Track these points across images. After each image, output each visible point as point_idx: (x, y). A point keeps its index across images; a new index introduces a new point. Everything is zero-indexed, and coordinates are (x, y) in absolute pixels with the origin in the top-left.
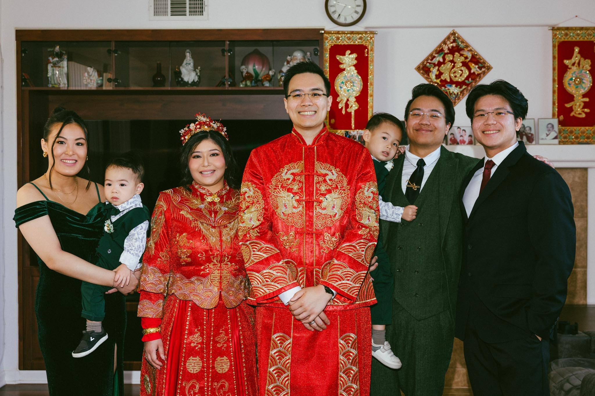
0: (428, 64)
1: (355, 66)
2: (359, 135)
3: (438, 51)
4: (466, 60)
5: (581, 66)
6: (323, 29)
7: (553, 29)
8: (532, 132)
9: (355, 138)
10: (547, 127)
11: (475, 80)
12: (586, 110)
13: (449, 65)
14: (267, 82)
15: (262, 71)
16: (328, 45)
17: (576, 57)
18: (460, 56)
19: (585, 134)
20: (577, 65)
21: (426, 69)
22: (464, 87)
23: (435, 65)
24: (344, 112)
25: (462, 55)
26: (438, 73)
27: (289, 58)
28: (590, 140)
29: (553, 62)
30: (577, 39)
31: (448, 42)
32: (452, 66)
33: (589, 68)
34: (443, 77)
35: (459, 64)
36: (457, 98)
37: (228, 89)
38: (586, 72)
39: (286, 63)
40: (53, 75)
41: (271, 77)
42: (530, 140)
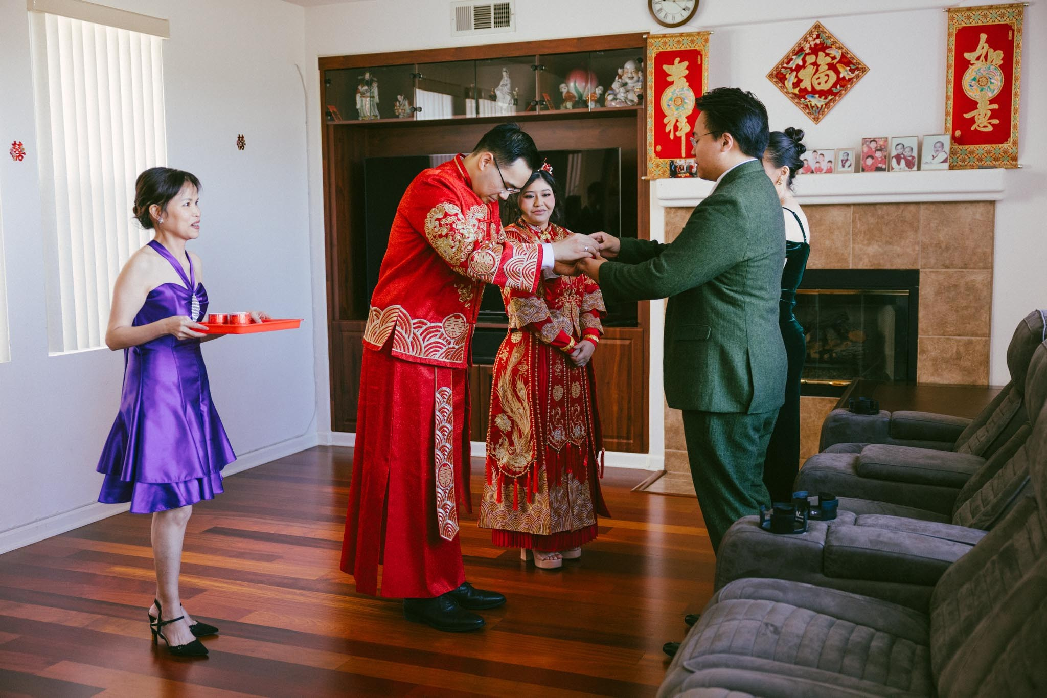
0: (783, 69)
1: (685, 77)
2: (687, 164)
3: (796, 51)
4: (833, 62)
5: (989, 60)
6: (648, 33)
7: (949, 10)
8: (912, 155)
9: (682, 168)
10: (935, 147)
11: (845, 87)
12: (996, 121)
13: (810, 69)
14: (593, 102)
15: (585, 88)
16: (652, 53)
17: (983, 46)
18: (825, 56)
19: (991, 155)
20: (984, 60)
21: (781, 76)
22: (830, 97)
23: (792, 70)
24: (672, 137)
25: (827, 55)
26: (796, 80)
27: (620, 71)
28: (1000, 162)
29: (948, 56)
30: (985, 22)
31: (810, 39)
32: (814, 70)
33: (1001, 62)
34: (802, 86)
35: (823, 67)
36: (821, 112)
37: (540, 113)
38: (996, 69)
39: (617, 78)
40: (362, 106)
41: (598, 96)
42: (909, 164)
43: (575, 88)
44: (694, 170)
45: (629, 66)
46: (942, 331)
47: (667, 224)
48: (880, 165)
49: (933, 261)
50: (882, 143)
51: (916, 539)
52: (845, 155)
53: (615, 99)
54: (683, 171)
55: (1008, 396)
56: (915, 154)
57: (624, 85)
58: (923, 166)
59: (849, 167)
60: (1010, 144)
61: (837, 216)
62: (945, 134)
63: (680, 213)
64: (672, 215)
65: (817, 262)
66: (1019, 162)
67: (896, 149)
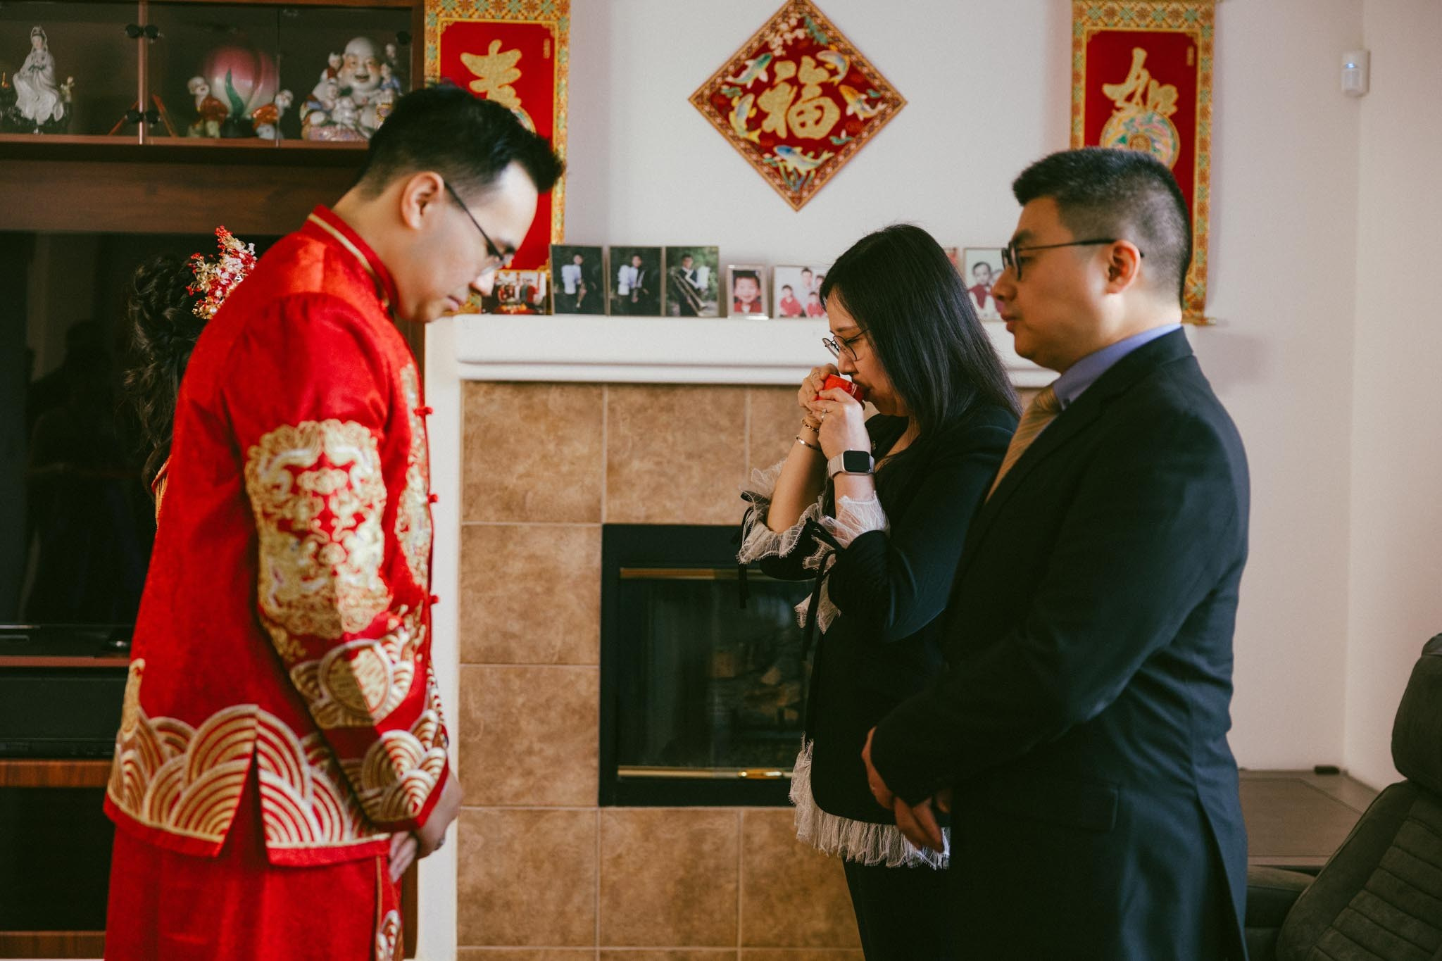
0: (725, 88)
1: (513, 85)
2: (521, 283)
3: (754, 51)
4: (832, 80)
5: (1149, 103)
9: (511, 292)
11: (858, 136)
13: (783, 93)
14: (269, 127)
15: (252, 94)
16: (435, 24)
17: (1138, 77)
18: (816, 67)
20: (1140, 101)
21: (722, 102)
22: (826, 155)
23: (745, 90)
25: (820, 64)
26: (753, 113)
27: (333, 59)
29: (1073, 88)
30: (1142, 26)
31: (784, 27)
32: (792, 95)
33: (1173, 110)
34: (767, 126)
35: (812, 91)
36: (806, 186)
37: (148, 143)
38: (1163, 121)
39: (325, 75)
41: (281, 113)
43: (230, 89)
44: (539, 297)
45: (359, 50)
47: (468, 418)
53: (329, 123)
54: (512, 300)
57: (346, 92)
63: (499, 393)
64: (481, 400)
66: (1209, 313)
67: (974, 273)
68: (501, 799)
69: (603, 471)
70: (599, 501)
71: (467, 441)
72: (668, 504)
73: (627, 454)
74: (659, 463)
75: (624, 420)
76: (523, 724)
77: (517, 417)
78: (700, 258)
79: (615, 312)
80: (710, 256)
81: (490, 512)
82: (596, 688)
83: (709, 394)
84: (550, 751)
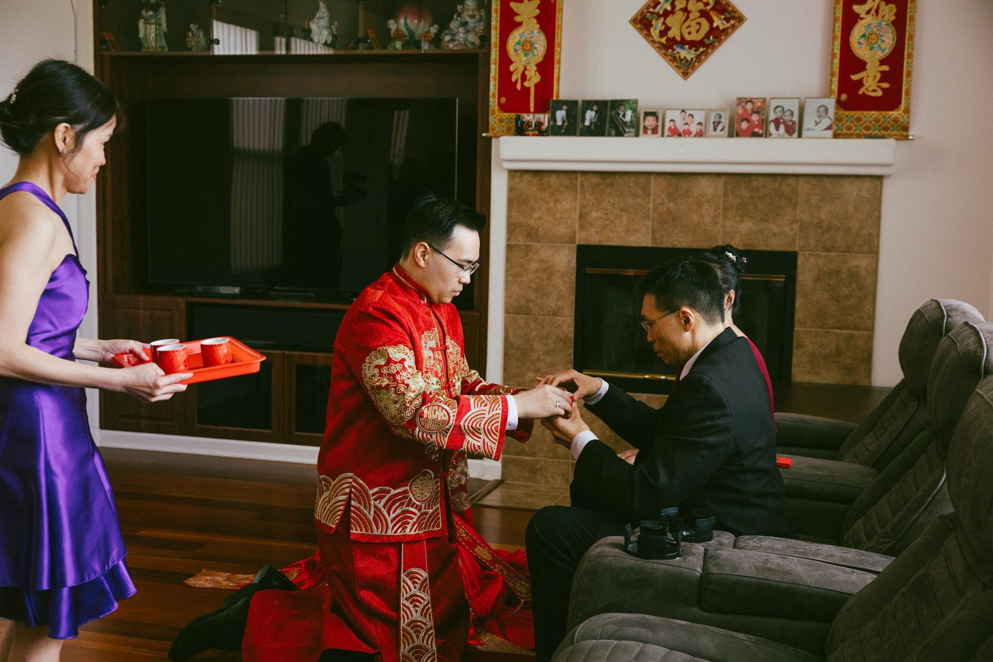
0: (649, 14)
1: (537, 17)
2: (536, 120)
4: (706, 8)
5: (884, 14)
8: (793, 120)
9: (530, 124)
10: (818, 111)
11: (719, 38)
12: (886, 85)
13: (680, 16)
14: (427, 43)
15: (417, 26)
18: (697, 2)
19: (880, 123)
20: (875, 15)
21: (646, 22)
22: (701, 50)
23: (659, 16)
24: (519, 87)
26: (663, 28)
27: (459, 8)
28: (889, 132)
29: (835, 8)
32: (684, 17)
33: (893, 18)
34: (671, 34)
35: (694, 15)
36: (691, 66)
37: (363, 53)
38: (887, 25)
39: (455, 16)
40: (146, 35)
41: (433, 36)
42: (790, 131)
43: (406, 24)
44: (544, 127)
45: (470, 3)
46: (821, 324)
47: (511, 189)
48: (756, 130)
49: (812, 242)
50: (759, 104)
51: (809, 565)
52: (718, 116)
53: (452, 40)
54: (530, 129)
55: (899, 398)
56: (796, 118)
57: (464, 24)
58: (805, 133)
59: (721, 130)
60: (901, 112)
61: (704, 185)
62: (829, 97)
63: (526, 177)
64: (517, 180)
65: (682, 240)
66: (913, 132)
67: (774, 111)
68: (524, 382)
69: (577, 217)
70: (575, 233)
71: (510, 201)
72: (610, 235)
73: (589, 208)
74: (606, 214)
75: (588, 191)
76: (535, 345)
77: (535, 188)
78: (628, 106)
79: (582, 135)
80: (632, 104)
81: (521, 238)
82: (572, 329)
83: (632, 178)
84: (548, 360)
